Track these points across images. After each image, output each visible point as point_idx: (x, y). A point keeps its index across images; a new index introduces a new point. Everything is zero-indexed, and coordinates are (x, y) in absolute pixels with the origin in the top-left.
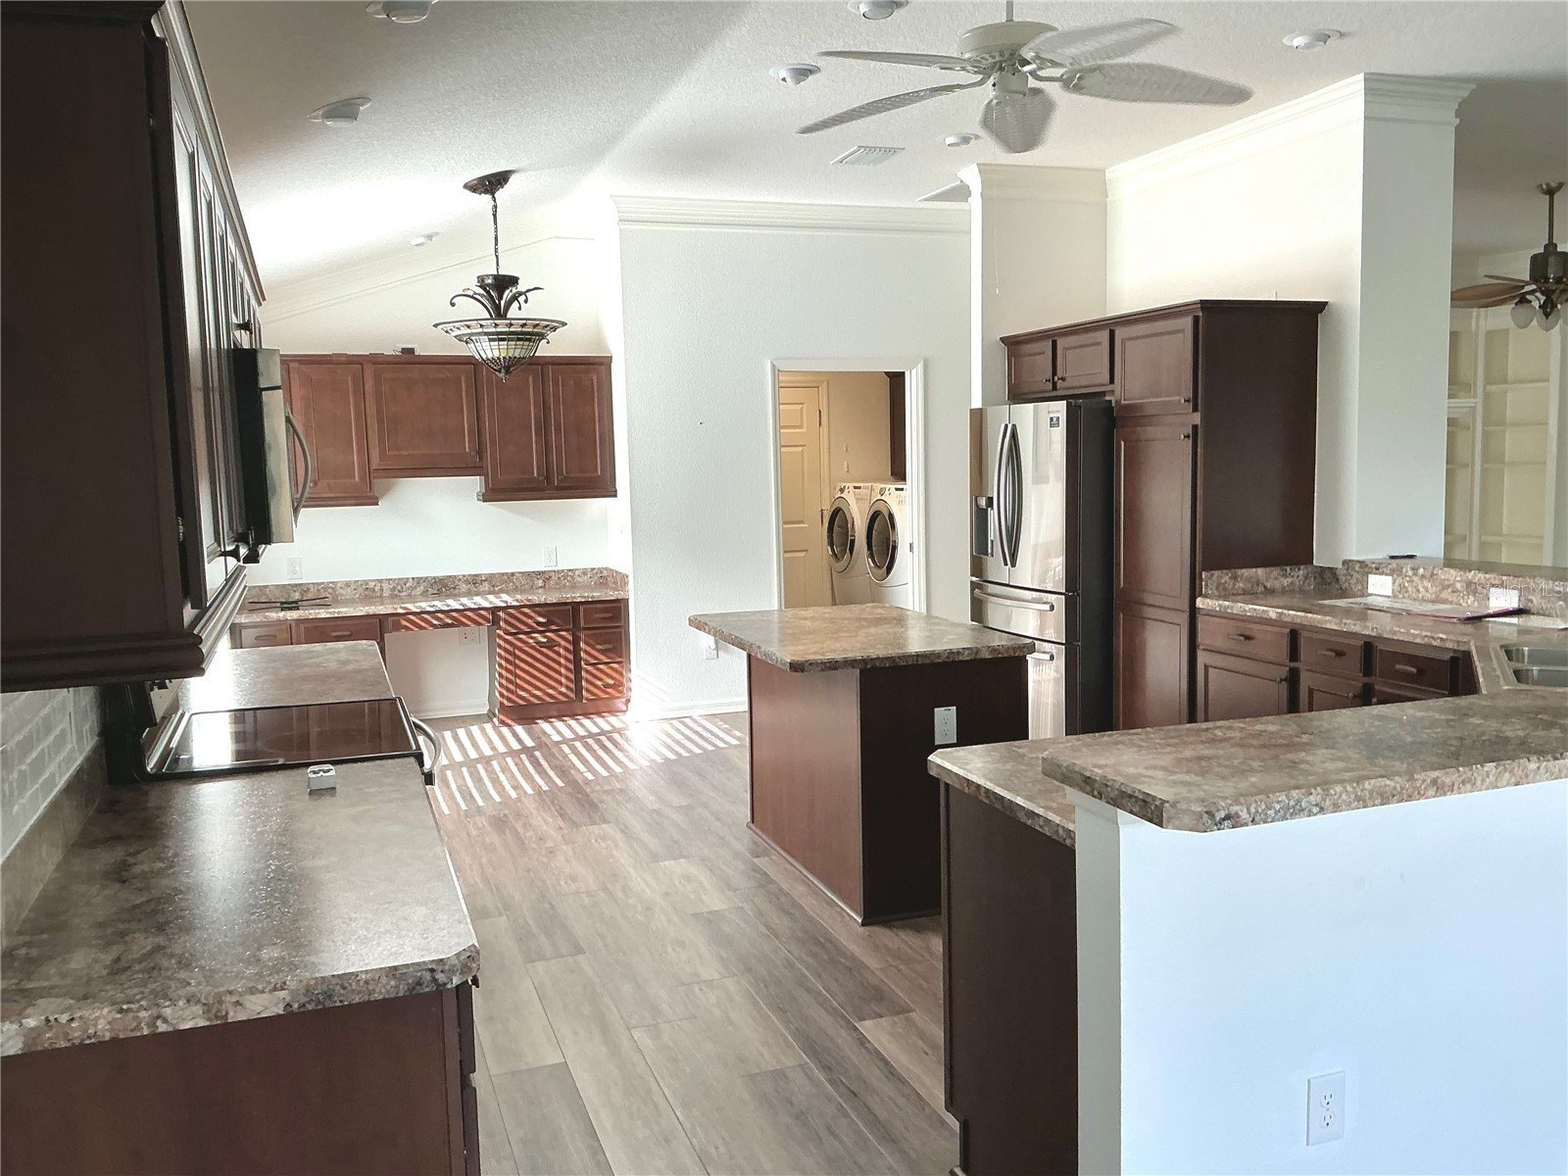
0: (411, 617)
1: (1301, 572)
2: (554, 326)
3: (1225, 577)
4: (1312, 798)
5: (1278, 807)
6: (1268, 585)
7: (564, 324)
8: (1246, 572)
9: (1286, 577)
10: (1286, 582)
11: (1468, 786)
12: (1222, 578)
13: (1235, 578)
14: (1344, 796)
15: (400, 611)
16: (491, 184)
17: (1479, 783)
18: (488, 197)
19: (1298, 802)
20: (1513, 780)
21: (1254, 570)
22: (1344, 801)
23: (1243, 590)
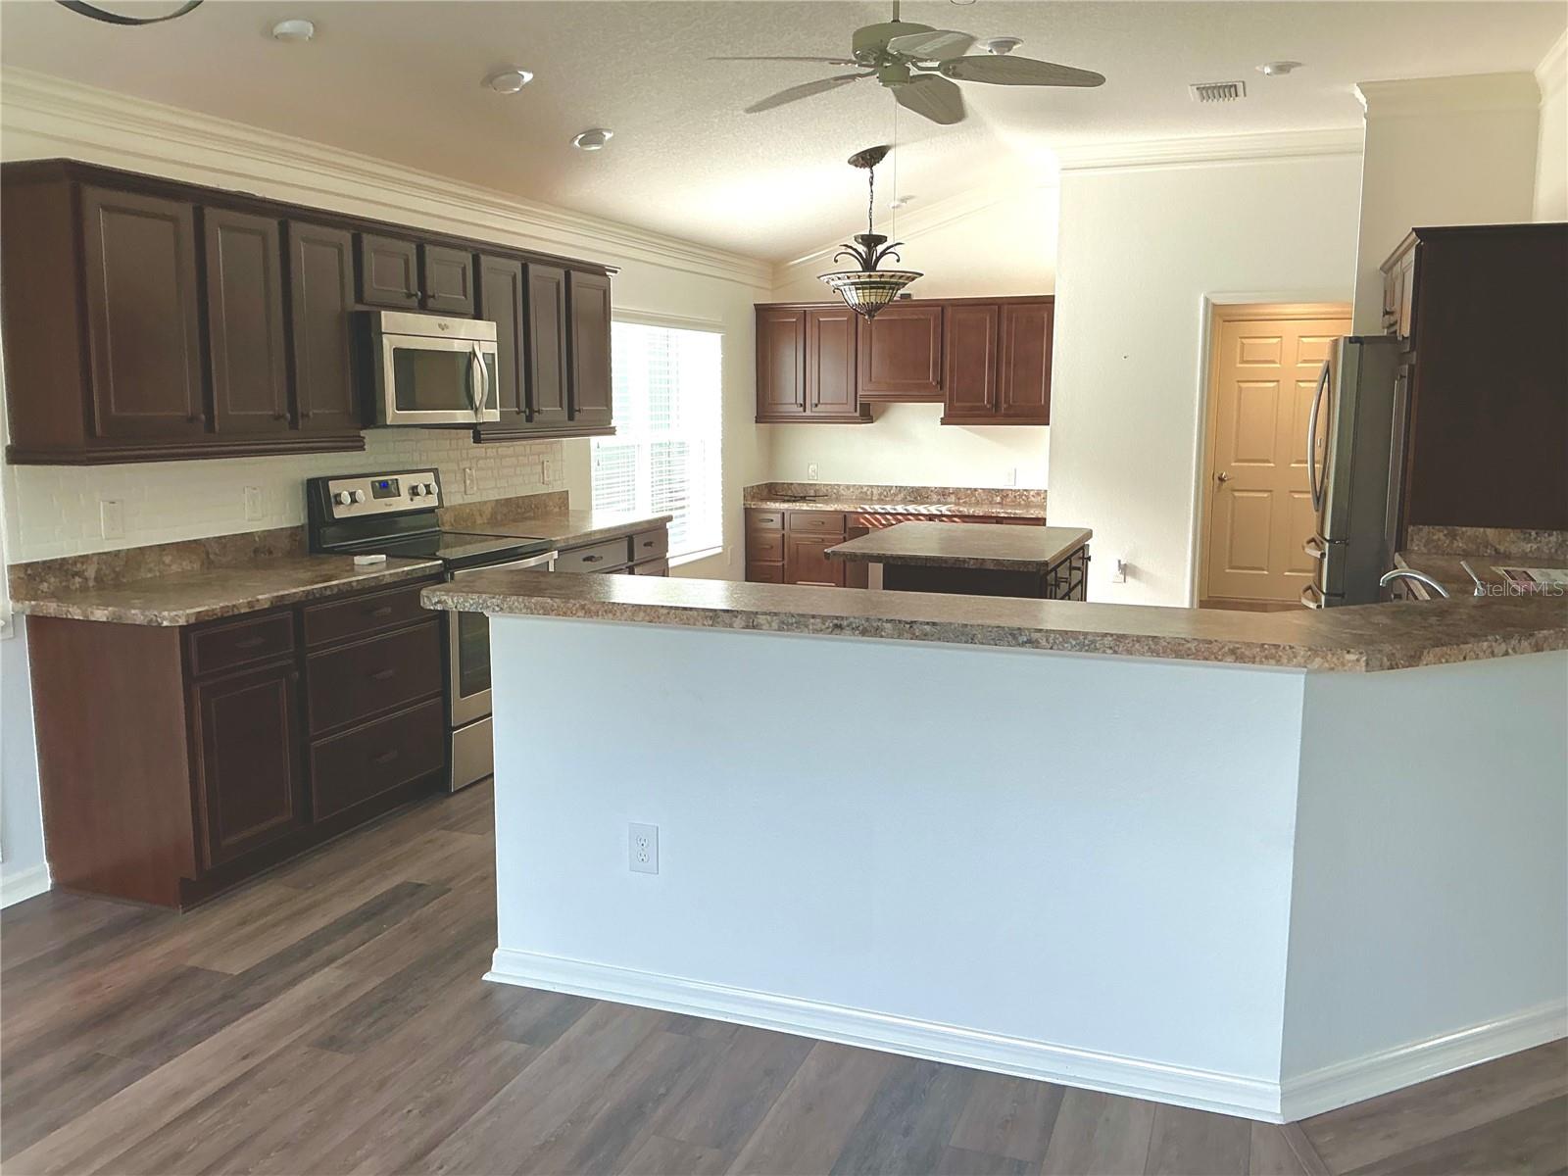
0: (867, 516)
1: (1553, 539)
2: (913, 276)
3: (1439, 534)
4: (494, 600)
5: (471, 602)
6: (1502, 549)
7: (921, 275)
8: (1470, 531)
9: (1529, 542)
10: (1528, 547)
11: (610, 615)
12: (1434, 535)
13: (1453, 536)
14: (516, 604)
15: (860, 510)
16: (870, 158)
17: (618, 614)
18: (868, 170)
19: (485, 601)
20: (647, 618)
21: (1482, 530)
22: (516, 607)
23: (1464, 550)
